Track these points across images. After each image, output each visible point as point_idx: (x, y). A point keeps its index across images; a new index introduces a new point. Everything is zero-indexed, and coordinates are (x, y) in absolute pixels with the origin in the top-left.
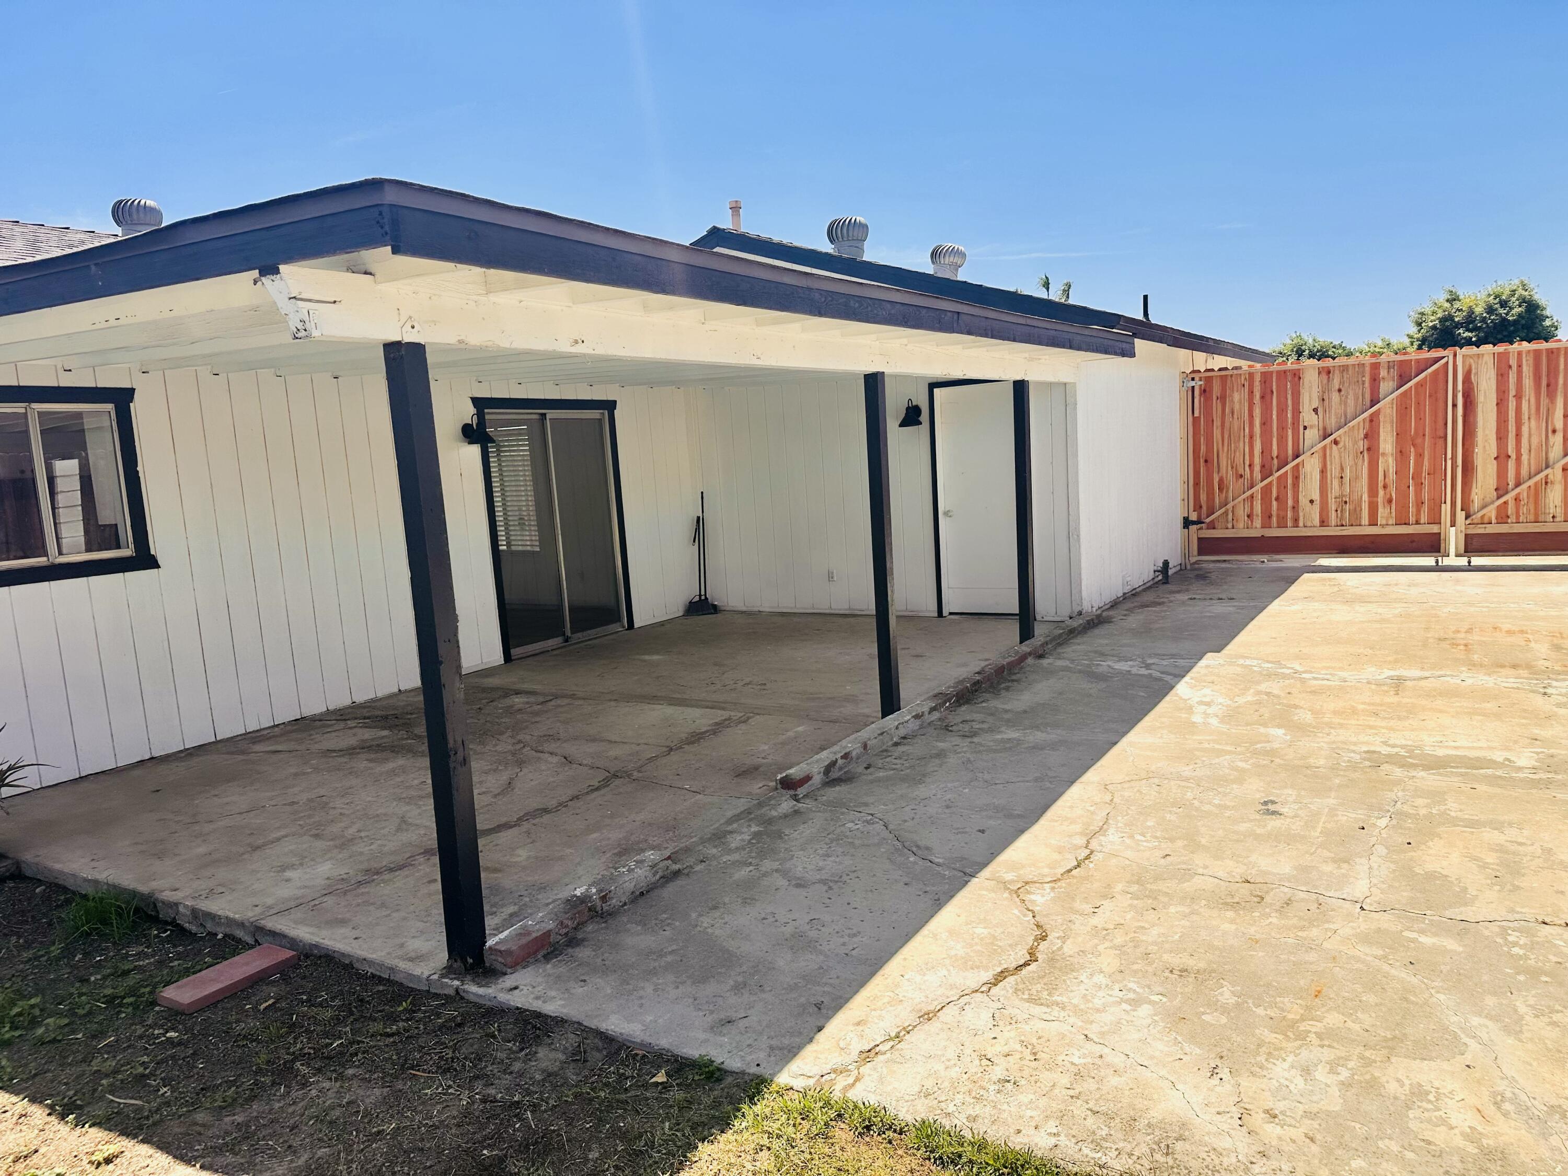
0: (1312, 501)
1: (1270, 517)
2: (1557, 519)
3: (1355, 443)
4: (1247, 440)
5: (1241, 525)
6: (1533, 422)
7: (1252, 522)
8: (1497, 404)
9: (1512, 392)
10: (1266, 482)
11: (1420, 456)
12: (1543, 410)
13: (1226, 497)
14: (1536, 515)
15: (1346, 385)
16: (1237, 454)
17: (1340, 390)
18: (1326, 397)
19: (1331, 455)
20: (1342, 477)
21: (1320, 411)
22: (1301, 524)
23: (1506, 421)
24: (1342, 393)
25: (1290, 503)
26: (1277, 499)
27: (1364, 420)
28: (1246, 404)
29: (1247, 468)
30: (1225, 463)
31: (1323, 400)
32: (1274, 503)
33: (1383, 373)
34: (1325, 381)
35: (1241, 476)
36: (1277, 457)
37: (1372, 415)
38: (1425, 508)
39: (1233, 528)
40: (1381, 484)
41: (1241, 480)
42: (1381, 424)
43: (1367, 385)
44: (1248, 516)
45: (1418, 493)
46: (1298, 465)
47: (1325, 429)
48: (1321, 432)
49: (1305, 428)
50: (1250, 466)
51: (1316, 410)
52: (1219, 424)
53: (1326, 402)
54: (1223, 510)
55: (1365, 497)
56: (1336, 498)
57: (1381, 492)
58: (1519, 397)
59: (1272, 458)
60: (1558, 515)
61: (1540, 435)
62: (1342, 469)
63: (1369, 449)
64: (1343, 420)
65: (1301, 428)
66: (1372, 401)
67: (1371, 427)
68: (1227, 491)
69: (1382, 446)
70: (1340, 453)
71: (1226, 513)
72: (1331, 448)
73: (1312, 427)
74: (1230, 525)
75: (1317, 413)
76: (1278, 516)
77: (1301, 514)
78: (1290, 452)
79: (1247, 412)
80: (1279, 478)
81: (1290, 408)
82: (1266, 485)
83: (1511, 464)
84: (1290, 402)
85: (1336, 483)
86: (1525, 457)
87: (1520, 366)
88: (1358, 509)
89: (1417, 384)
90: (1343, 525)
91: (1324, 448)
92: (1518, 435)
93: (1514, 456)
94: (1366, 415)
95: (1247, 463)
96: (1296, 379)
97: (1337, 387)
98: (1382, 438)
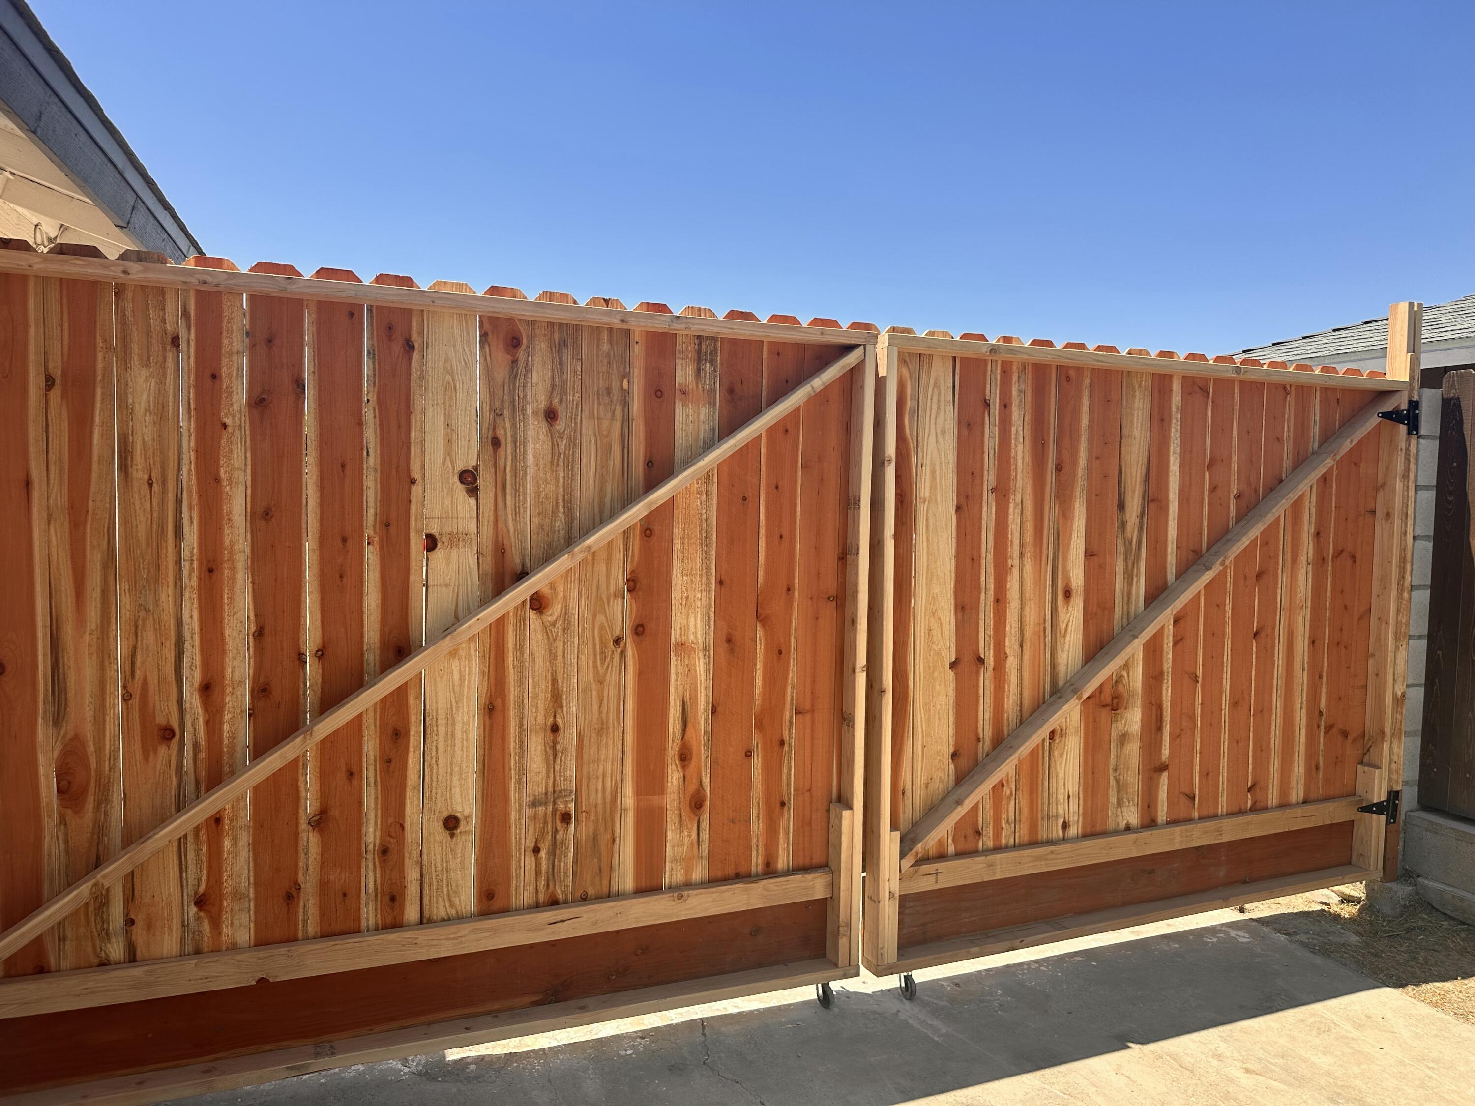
0: (451, 823)
1: (291, 896)
2: (1073, 831)
3: (599, 606)
4: (191, 581)
5: (169, 943)
6: (1028, 567)
7: (216, 924)
8: (958, 508)
9: (990, 479)
10: (274, 762)
11: (779, 653)
12: (1048, 534)
13: (100, 829)
14: (1033, 826)
15: (573, 397)
16: (149, 638)
17: (551, 415)
18: (505, 432)
19: (520, 648)
20: (555, 729)
21: (485, 481)
22: (411, 913)
23: (975, 560)
24: (560, 425)
25: (372, 834)
26: (320, 821)
27: (626, 534)
28: (187, 424)
29: (193, 700)
30: (89, 672)
31: (496, 443)
32: (311, 841)
33: (684, 374)
34: (501, 374)
35: (167, 734)
36: (321, 654)
37: (651, 516)
38: (788, 821)
39: (132, 958)
40: (673, 748)
41: (165, 753)
42: (677, 546)
43: (636, 406)
44: (200, 902)
45: (772, 772)
46: (401, 693)
47: (500, 550)
48: (488, 564)
49: (431, 543)
50: (206, 689)
51: (468, 479)
52: (59, 498)
53: (507, 449)
54: (84, 890)
55: (628, 797)
56: (534, 804)
57: (674, 777)
58: (1002, 492)
59: (302, 660)
60: (1073, 819)
61: (1042, 598)
62: (556, 699)
63: (639, 630)
64: (560, 523)
65: (417, 544)
66: (649, 463)
67: (647, 552)
68: (103, 800)
69: (678, 618)
70: (551, 640)
71: (101, 900)
72: (521, 622)
73: (455, 539)
74: (116, 950)
75: (473, 491)
76: (324, 887)
77: (412, 875)
78: (372, 633)
79: (189, 456)
80: (328, 744)
81: (372, 461)
82: (276, 776)
83: (985, 680)
84: (371, 435)
85: (536, 747)
86: (1012, 662)
87: (1005, 406)
88: (605, 837)
89: (772, 431)
90: (554, 903)
91: (500, 624)
92: (1000, 600)
93: (990, 661)
94: (637, 512)
95: (193, 677)
96: (397, 348)
97: (541, 401)
98: (677, 594)
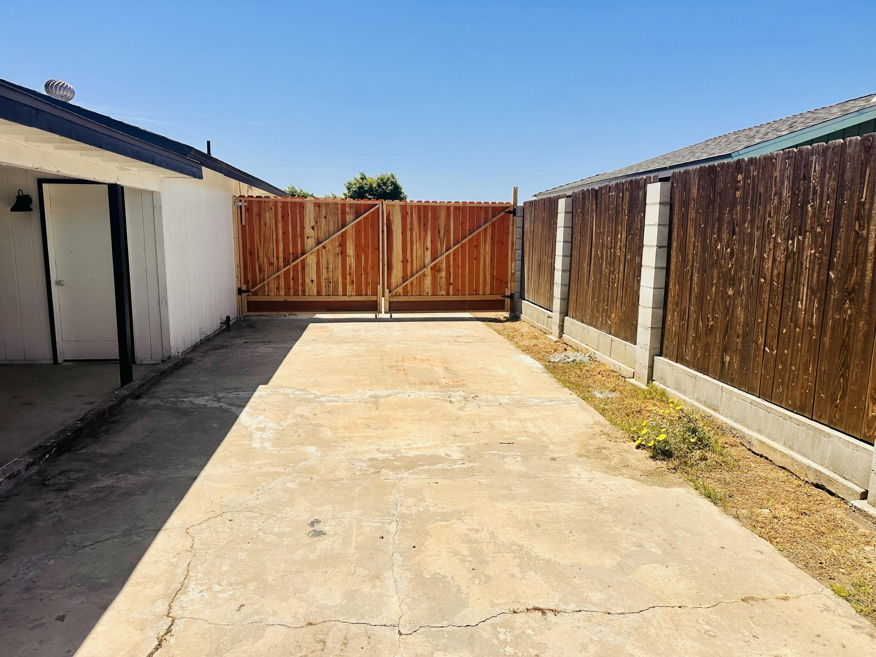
0: (312, 281)
1: (289, 289)
2: (429, 294)
3: (334, 248)
4: (275, 243)
5: (273, 294)
6: (418, 243)
7: (279, 292)
8: (402, 233)
9: (409, 227)
10: (286, 268)
11: (367, 258)
12: (422, 237)
13: (264, 277)
14: (420, 293)
15: (329, 214)
16: (269, 250)
17: (325, 217)
18: (318, 220)
19: (322, 255)
20: (328, 268)
21: (315, 228)
22: (307, 294)
23: (406, 242)
24: (327, 219)
25: (300, 281)
26: (293, 279)
27: (338, 236)
28: (274, 220)
29: (275, 259)
30: (262, 255)
31: (317, 222)
32: (292, 281)
33: (348, 210)
34: (317, 211)
35: (272, 264)
36: (292, 254)
37: (343, 233)
38: (370, 286)
39: (268, 295)
40: (348, 273)
41: (272, 267)
42: (347, 239)
43: (340, 215)
44: (277, 288)
45: (366, 279)
46: (304, 259)
47: (318, 239)
48: (316, 241)
49: (308, 238)
50: (277, 258)
51: (313, 228)
52: (258, 231)
53: (319, 223)
54: (262, 284)
55: (340, 280)
56: (325, 279)
57: (348, 277)
58: (411, 230)
59: (290, 255)
60: (429, 292)
61: (421, 250)
62: (328, 263)
63: (341, 253)
64: (327, 235)
65: (306, 238)
66: (342, 225)
67: (342, 240)
68: (264, 273)
69: (348, 251)
70: (327, 254)
71: (264, 285)
72: (322, 251)
73: (311, 237)
74: (266, 294)
75: (314, 230)
76: (294, 288)
77: (307, 288)
78: (299, 251)
79: (274, 225)
80: (294, 266)
81: (299, 225)
82: (287, 270)
83: (409, 265)
84: (298, 221)
85: (324, 271)
86: (414, 262)
87: (412, 213)
88: (337, 286)
89: (364, 218)
90: (329, 295)
91: (318, 250)
92: (412, 250)
93: (410, 260)
94: (339, 233)
95: (275, 256)
96: (302, 208)
97: (324, 215)
98: (348, 247)
